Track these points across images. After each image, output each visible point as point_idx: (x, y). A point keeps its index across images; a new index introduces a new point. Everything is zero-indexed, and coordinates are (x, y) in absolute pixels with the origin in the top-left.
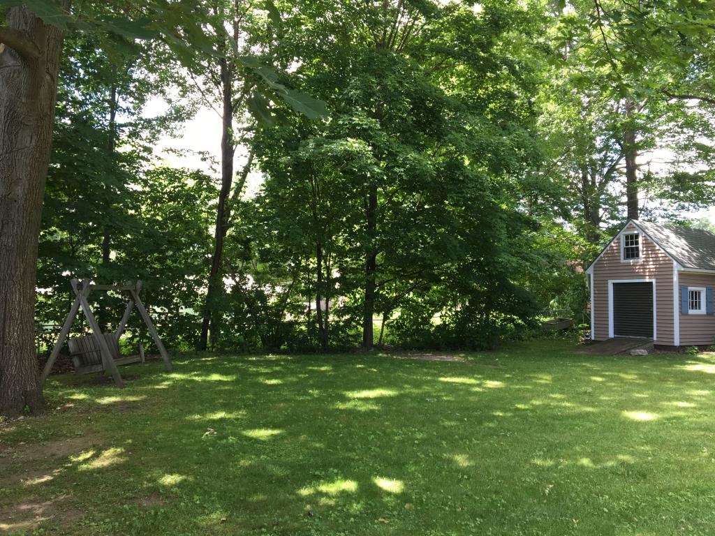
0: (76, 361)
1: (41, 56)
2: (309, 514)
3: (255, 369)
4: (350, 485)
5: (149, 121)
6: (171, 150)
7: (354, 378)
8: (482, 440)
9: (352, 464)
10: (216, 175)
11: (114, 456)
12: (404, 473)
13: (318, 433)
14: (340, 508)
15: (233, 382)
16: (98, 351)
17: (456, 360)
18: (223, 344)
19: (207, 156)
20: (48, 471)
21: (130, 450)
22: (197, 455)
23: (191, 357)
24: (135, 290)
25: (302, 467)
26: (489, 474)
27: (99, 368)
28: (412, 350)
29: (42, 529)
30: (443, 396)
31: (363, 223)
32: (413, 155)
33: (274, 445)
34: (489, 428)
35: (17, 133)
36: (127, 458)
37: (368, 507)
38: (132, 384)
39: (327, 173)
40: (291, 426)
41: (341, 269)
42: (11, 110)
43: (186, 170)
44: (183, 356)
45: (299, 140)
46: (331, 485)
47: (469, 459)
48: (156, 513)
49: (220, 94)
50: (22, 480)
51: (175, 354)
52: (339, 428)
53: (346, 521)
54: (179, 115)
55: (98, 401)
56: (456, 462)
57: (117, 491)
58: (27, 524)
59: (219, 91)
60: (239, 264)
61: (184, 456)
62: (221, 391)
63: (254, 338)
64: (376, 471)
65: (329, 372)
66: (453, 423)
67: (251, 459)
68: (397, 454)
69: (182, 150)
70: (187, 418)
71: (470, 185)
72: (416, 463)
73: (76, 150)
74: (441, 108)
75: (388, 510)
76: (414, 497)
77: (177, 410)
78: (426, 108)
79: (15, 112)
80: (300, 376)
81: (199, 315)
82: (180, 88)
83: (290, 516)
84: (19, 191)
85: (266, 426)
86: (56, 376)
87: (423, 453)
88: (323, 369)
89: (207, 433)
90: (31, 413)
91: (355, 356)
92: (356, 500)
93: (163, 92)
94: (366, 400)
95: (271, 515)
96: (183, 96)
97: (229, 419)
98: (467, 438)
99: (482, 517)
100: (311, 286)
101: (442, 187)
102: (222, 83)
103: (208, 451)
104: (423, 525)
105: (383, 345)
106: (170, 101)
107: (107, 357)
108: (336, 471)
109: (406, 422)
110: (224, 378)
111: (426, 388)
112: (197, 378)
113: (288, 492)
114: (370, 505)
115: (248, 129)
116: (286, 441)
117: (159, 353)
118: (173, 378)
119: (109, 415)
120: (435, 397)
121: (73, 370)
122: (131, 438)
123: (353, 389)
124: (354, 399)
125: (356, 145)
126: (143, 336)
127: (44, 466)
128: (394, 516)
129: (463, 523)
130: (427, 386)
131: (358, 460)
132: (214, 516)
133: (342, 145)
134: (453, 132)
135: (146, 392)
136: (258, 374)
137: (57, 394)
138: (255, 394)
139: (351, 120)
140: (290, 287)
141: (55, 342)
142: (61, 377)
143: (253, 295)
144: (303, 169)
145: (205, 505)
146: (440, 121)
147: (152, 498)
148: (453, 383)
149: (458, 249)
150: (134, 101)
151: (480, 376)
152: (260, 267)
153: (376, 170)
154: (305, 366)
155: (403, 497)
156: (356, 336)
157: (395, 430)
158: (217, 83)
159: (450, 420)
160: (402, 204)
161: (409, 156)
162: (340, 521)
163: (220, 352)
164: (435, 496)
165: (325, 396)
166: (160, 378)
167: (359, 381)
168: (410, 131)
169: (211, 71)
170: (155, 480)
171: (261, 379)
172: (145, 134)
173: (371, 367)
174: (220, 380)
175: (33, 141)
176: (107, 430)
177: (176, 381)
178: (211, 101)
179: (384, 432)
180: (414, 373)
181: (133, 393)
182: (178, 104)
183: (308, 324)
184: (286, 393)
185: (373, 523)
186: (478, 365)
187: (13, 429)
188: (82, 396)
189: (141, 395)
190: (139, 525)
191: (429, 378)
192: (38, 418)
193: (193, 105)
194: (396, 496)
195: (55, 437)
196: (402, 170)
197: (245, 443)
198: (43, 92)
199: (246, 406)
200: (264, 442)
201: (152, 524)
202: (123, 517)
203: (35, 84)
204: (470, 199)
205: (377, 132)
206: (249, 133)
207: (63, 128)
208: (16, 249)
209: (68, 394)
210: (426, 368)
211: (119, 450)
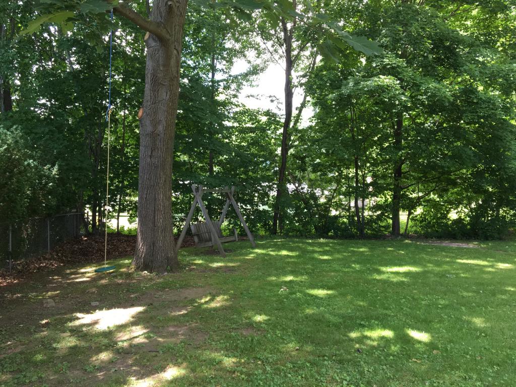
0: (196, 239)
1: (170, 38)
2: (358, 351)
3: (311, 248)
4: (389, 333)
5: (236, 77)
6: (252, 96)
7: (387, 257)
8: (496, 308)
9: (389, 318)
10: (280, 112)
11: (223, 301)
12: (431, 328)
13: (362, 295)
14: (381, 349)
15: (296, 256)
16: (209, 232)
17: (471, 246)
18: (288, 231)
19: (274, 99)
20: (184, 307)
21: (233, 297)
22: (276, 304)
23: (267, 239)
24: (231, 193)
25: (351, 318)
26: (503, 334)
27: (210, 244)
28: (432, 238)
29: (183, 344)
30: (460, 274)
31: (391, 140)
32: (434, 84)
33: (329, 301)
34: (502, 299)
35: (159, 90)
36: (231, 303)
37: (402, 349)
38: (230, 255)
39: (363, 104)
40: (341, 289)
41: (374, 176)
42: (154, 76)
43: (261, 110)
44: (262, 238)
45: (341, 80)
46: (374, 332)
47: (485, 322)
48: (252, 340)
49: (283, 53)
50: (169, 313)
51: (257, 237)
52: (377, 292)
53: (387, 358)
54: (255, 71)
55: (211, 265)
56: (474, 323)
57: (227, 323)
58: (173, 340)
59: (283, 51)
60: (297, 173)
61: (268, 304)
62: (289, 262)
63: (309, 227)
64: (409, 325)
65: (366, 252)
66: (470, 294)
67: (313, 309)
68: (424, 314)
69: (258, 95)
70: (268, 279)
71: (483, 106)
72: (440, 322)
73: (191, 100)
74: (457, 45)
75: (420, 353)
76: (440, 346)
77: (260, 274)
78: (445, 47)
79: (157, 76)
80: (345, 254)
81: (272, 210)
82: (256, 51)
83: (344, 350)
84: (160, 128)
85: (323, 287)
86: (184, 248)
87: (446, 315)
88: (361, 250)
89: (282, 290)
90: (171, 271)
91: (386, 242)
92: (393, 344)
93: (245, 56)
94: (397, 273)
95: (331, 349)
96: (258, 57)
97: (296, 281)
98: (483, 305)
99: (498, 365)
100: (351, 190)
101: (459, 109)
102: (285, 45)
103: (283, 301)
104: (449, 367)
105: (409, 234)
106: (249, 62)
107: (215, 236)
108: (376, 322)
109: (431, 291)
110: (290, 254)
111: (446, 267)
112: (272, 253)
113: (342, 334)
114: (405, 348)
115: (304, 76)
116: (338, 299)
117: (246, 235)
118: (256, 252)
119: (218, 274)
120: (454, 274)
121: (194, 245)
122: (233, 290)
123: (386, 265)
124: (388, 272)
125: (387, 80)
126: (236, 224)
127: (181, 304)
128: (424, 358)
129: (482, 369)
130: (446, 265)
131: (394, 316)
132: (290, 345)
133: (376, 81)
134: (468, 64)
135: (240, 261)
136: (314, 252)
137: (186, 260)
138: (313, 265)
139: (382, 61)
140: (335, 190)
141: (182, 227)
142: (187, 249)
143: (308, 196)
144: (344, 102)
145: (284, 338)
146: (456, 56)
147: (249, 329)
148: (469, 264)
149: (472, 158)
150: (226, 64)
151: (491, 260)
152: (312, 176)
153: (403, 98)
154: (348, 248)
155: (431, 346)
156: (386, 227)
157: (422, 296)
158: (281, 45)
159: (468, 292)
160: (423, 124)
161: (430, 86)
162: (382, 358)
163: (286, 236)
164: (457, 346)
165: (364, 270)
166: (248, 252)
167: (390, 260)
168: (431, 65)
169: (277, 37)
170: (250, 318)
171: (316, 255)
172: (233, 86)
173: (399, 250)
174: (288, 255)
175: (168, 95)
176: (217, 284)
177: (258, 254)
178: (277, 59)
179: (413, 298)
180: (435, 255)
181: (232, 261)
182: (255, 63)
183: (349, 217)
184: (336, 266)
185: (407, 361)
186: (490, 251)
187: (161, 280)
188: (200, 262)
189: (237, 262)
190: (242, 347)
191: (448, 259)
192: (175, 274)
193: (265, 63)
194: (425, 344)
195: (186, 286)
196: (425, 97)
197: (308, 298)
198: (173, 62)
199: (307, 273)
200: (322, 298)
201: (250, 346)
202: (232, 340)
203: (168, 57)
204: (483, 117)
205: (403, 68)
206: (304, 79)
207: (183, 86)
208: (159, 166)
209: (192, 260)
210: (445, 252)
211: (226, 297)
